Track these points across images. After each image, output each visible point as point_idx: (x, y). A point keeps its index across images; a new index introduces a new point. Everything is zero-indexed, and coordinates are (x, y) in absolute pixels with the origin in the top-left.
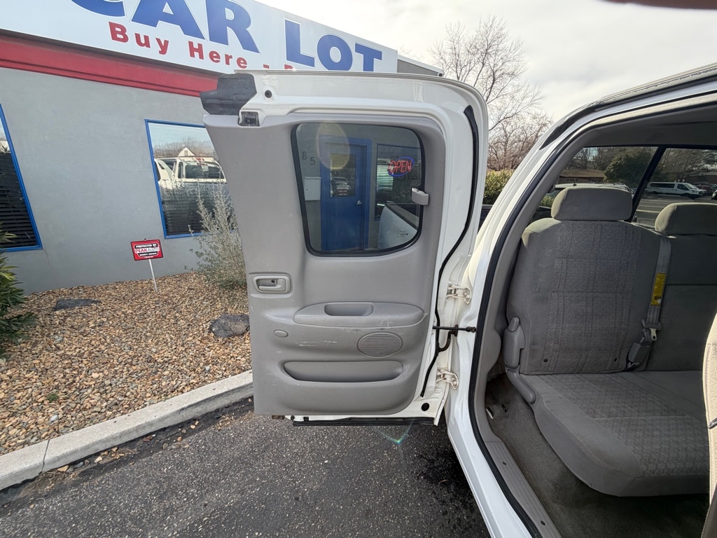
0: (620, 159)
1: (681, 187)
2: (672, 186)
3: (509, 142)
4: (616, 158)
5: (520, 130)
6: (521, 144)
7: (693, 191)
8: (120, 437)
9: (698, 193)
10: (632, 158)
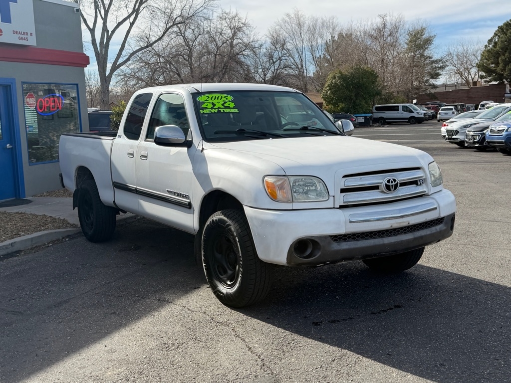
0: (335, 78)
1: (406, 109)
2: (396, 109)
3: (195, 55)
4: (330, 77)
5: (207, 36)
6: (212, 57)
7: (418, 113)
9: (422, 116)
10: (346, 75)
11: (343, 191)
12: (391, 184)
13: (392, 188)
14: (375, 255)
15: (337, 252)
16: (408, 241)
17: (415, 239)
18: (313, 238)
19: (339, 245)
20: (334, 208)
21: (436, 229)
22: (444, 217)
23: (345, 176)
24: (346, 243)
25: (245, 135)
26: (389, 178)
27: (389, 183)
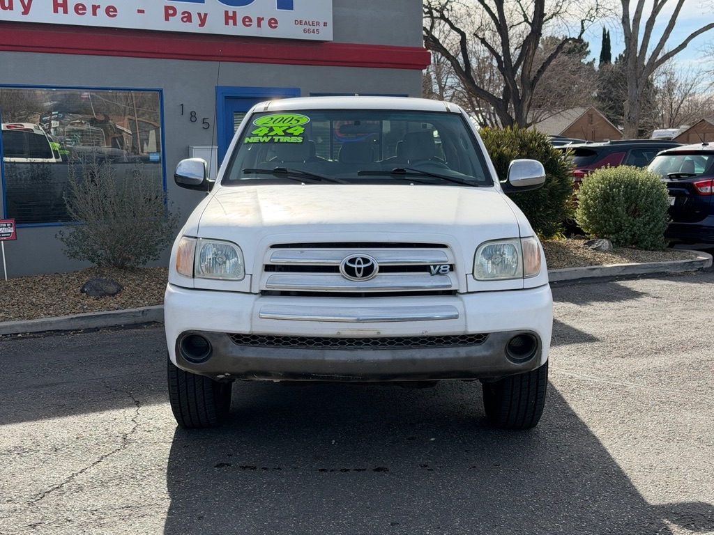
8: (32, 326)
11: (269, 268)
12: (356, 266)
13: (359, 273)
14: (307, 375)
15: (237, 361)
16: (379, 363)
17: (394, 361)
18: (202, 334)
19: (242, 350)
20: (250, 293)
21: (458, 353)
22: (486, 335)
23: (274, 246)
24: (255, 348)
25: (289, 177)
26: (355, 256)
27: (354, 263)
